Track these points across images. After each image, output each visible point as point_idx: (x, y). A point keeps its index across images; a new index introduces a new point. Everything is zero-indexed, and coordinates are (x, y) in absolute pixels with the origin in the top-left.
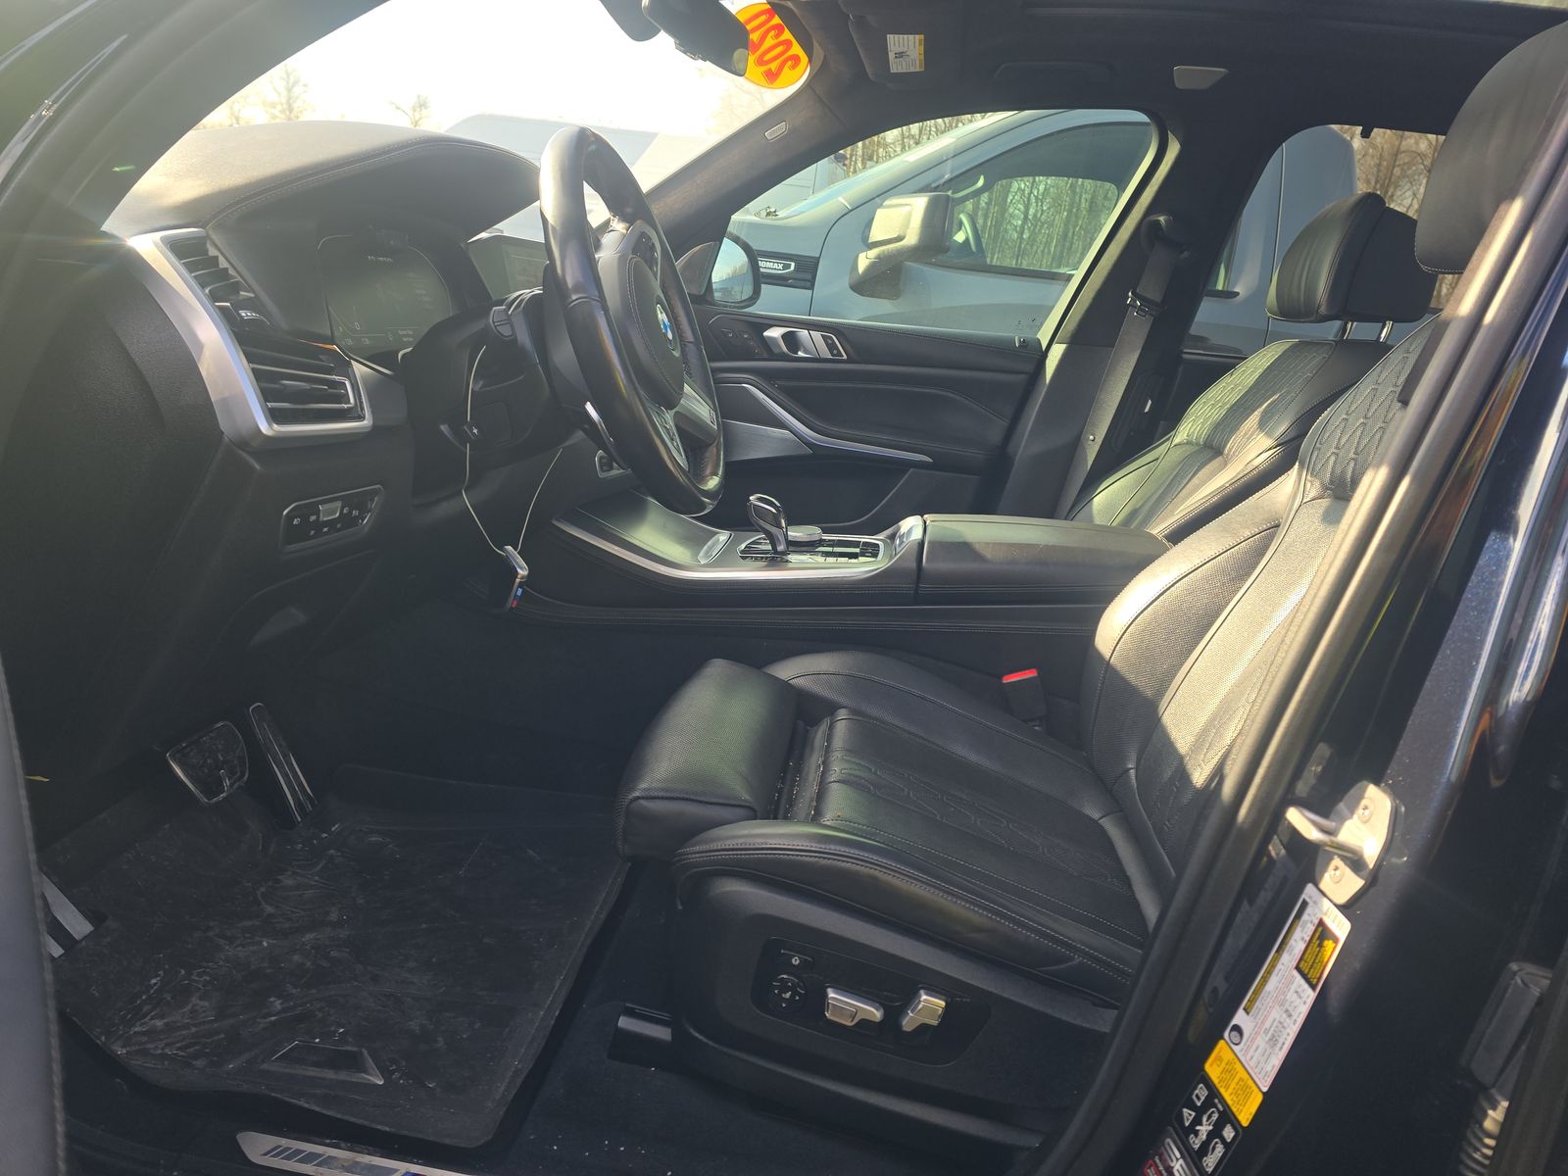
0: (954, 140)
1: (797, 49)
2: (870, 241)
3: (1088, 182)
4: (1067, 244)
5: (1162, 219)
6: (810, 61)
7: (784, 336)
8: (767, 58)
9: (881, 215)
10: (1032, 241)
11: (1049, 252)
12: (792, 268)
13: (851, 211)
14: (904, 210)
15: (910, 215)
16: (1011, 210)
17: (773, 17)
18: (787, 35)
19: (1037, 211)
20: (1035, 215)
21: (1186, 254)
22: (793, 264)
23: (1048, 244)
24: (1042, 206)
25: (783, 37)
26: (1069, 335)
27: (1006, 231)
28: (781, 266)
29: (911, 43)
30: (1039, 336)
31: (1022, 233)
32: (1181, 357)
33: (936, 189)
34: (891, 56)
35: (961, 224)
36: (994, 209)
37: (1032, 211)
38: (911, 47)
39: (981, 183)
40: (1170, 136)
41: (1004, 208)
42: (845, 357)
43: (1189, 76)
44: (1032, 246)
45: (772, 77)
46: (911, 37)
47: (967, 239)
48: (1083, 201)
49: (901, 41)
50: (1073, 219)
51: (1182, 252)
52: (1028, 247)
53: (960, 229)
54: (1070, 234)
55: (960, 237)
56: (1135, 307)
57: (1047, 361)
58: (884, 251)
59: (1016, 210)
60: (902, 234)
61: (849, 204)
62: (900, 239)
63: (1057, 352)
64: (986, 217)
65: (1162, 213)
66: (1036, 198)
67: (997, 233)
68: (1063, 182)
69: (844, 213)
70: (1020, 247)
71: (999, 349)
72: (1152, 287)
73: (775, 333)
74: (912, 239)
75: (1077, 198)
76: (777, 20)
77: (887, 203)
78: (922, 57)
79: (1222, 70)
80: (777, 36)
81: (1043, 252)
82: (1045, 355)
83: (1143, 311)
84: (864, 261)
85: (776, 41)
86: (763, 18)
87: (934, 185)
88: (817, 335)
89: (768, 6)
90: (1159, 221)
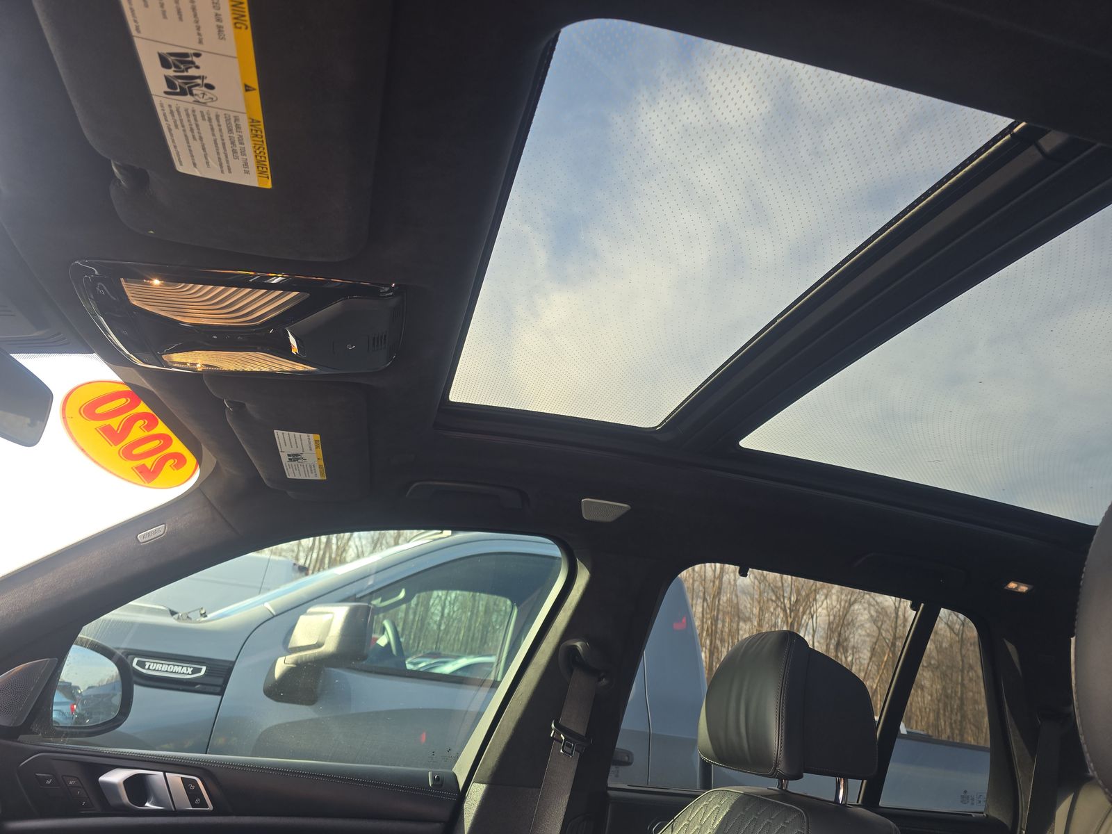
0: (381, 558)
1: (177, 446)
2: (290, 646)
3: (483, 595)
4: (471, 635)
5: (578, 644)
6: (199, 462)
7: (127, 782)
8: (136, 451)
9: (303, 621)
10: (447, 631)
11: (459, 640)
12: (203, 672)
13: (277, 615)
14: (325, 618)
15: (331, 621)
16: (432, 610)
17: (138, 404)
18: (161, 428)
19: (450, 611)
20: (449, 614)
21: (604, 681)
22: (204, 668)
23: (458, 633)
24: (453, 608)
25: (156, 431)
26: (489, 773)
27: (429, 624)
28: (190, 670)
29: (306, 443)
30: (455, 770)
31: (439, 626)
32: (607, 795)
33: (356, 600)
34: (284, 458)
35: (383, 630)
36: (421, 609)
37: (446, 611)
38: (307, 448)
39: (402, 594)
40: (579, 564)
41: (427, 608)
42: (211, 807)
43: (597, 509)
44: (447, 635)
45: (148, 475)
46: (304, 436)
47: (389, 644)
48: (480, 606)
49: (293, 440)
50: (474, 618)
51: (600, 680)
52: (444, 636)
53: (383, 634)
54: (473, 628)
55: (382, 641)
56: (560, 741)
57: (465, 806)
58: (301, 656)
59: (436, 610)
60: (321, 641)
61: (273, 608)
62: (318, 645)
63: (476, 793)
64: (415, 613)
65: (578, 638)
66: (450, 602)
67: (423, 624)
68: (468, 594)
69: (267, 618)
70: (438, 635)
71: (411, 787)
72: (575, 717)
73: (116, 777)
74: (330, 646)
75: (477, 603)
76: (143, 408)
77: (311, 610)
78: (322, 463)
79: (625, 505)
80: (149, 427)
81: (454, 639)
82: (462, 796)
83: (569, 746)
84: (282, 665)
85: (147, 434)
86: (121, 402)
87: (358, 596)
88: (175, 779)
89: (127, 388)
90: (576, 646)
